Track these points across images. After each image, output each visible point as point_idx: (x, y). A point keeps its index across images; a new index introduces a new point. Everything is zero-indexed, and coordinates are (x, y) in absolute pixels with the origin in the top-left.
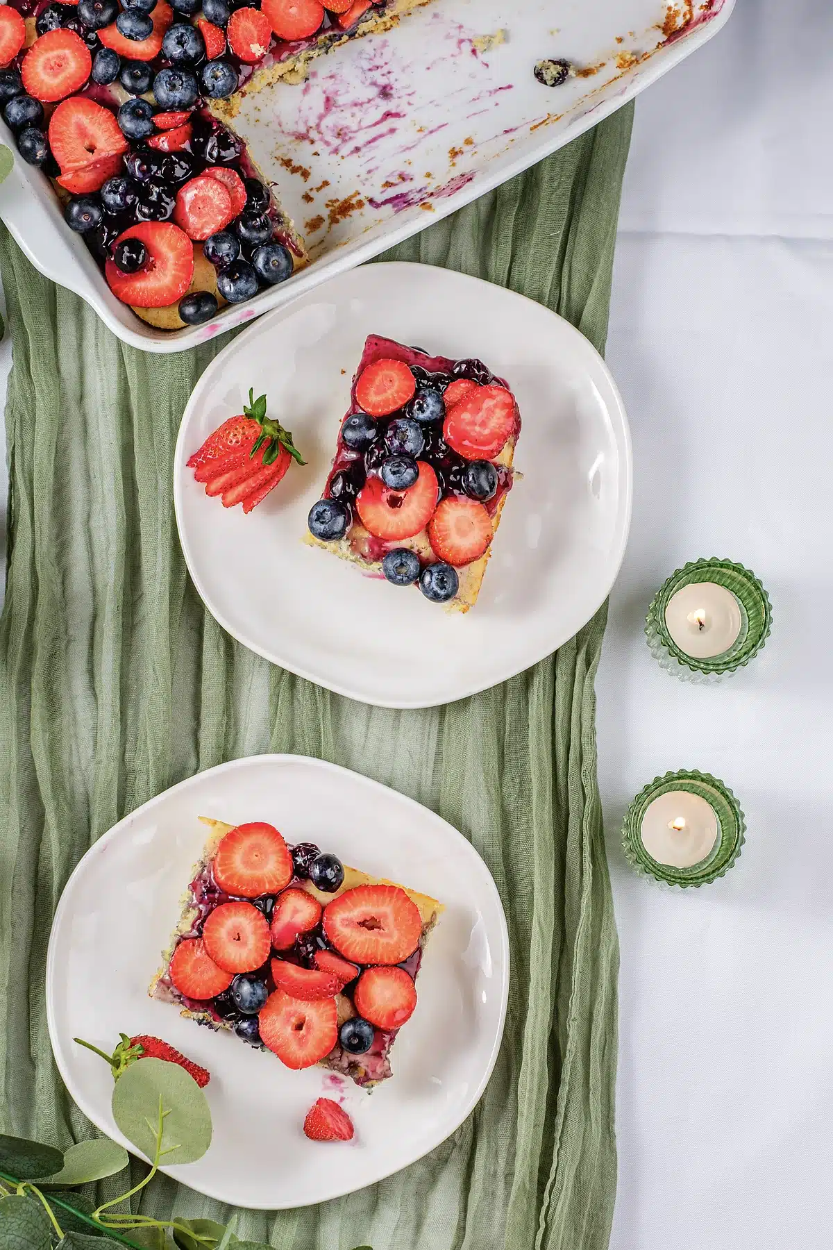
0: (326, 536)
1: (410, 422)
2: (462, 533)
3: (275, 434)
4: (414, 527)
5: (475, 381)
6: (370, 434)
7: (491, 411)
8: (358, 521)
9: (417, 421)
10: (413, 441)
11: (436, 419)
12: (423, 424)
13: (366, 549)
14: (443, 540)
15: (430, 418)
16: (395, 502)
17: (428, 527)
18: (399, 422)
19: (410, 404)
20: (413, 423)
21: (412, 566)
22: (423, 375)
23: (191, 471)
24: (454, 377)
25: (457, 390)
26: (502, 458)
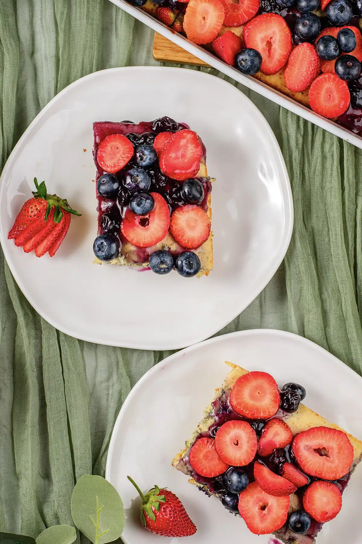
0: (108, 258)
1: (138, 170)
2: (193, 228)
3: (56, 204)
4: (160, 234)
5: (169, 131)
6: (116, 186)
7: (186, 147)
8: (125, 241)
9: (142, 167)
10: (143, 181)
11: (153, 163)
12: (147, 168)
13: (135, 258)
14: (182, 237)
15: (150, 163)
16: (144, 223)
17: (170, 232)
18: (131, 171)
19: (134, 158)
20: (140, 170)
21: (168, 260)
22: (135, 138)
23: (12, 241)
24: (155, 134)
25: (161, 142)
26: (201, 173)
